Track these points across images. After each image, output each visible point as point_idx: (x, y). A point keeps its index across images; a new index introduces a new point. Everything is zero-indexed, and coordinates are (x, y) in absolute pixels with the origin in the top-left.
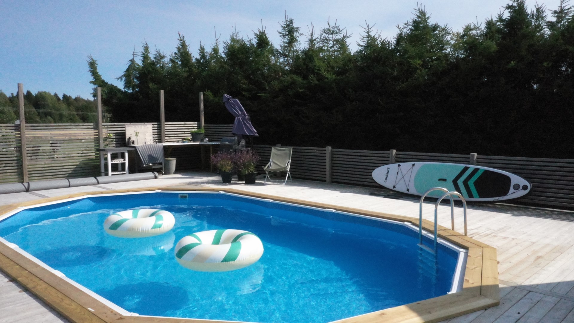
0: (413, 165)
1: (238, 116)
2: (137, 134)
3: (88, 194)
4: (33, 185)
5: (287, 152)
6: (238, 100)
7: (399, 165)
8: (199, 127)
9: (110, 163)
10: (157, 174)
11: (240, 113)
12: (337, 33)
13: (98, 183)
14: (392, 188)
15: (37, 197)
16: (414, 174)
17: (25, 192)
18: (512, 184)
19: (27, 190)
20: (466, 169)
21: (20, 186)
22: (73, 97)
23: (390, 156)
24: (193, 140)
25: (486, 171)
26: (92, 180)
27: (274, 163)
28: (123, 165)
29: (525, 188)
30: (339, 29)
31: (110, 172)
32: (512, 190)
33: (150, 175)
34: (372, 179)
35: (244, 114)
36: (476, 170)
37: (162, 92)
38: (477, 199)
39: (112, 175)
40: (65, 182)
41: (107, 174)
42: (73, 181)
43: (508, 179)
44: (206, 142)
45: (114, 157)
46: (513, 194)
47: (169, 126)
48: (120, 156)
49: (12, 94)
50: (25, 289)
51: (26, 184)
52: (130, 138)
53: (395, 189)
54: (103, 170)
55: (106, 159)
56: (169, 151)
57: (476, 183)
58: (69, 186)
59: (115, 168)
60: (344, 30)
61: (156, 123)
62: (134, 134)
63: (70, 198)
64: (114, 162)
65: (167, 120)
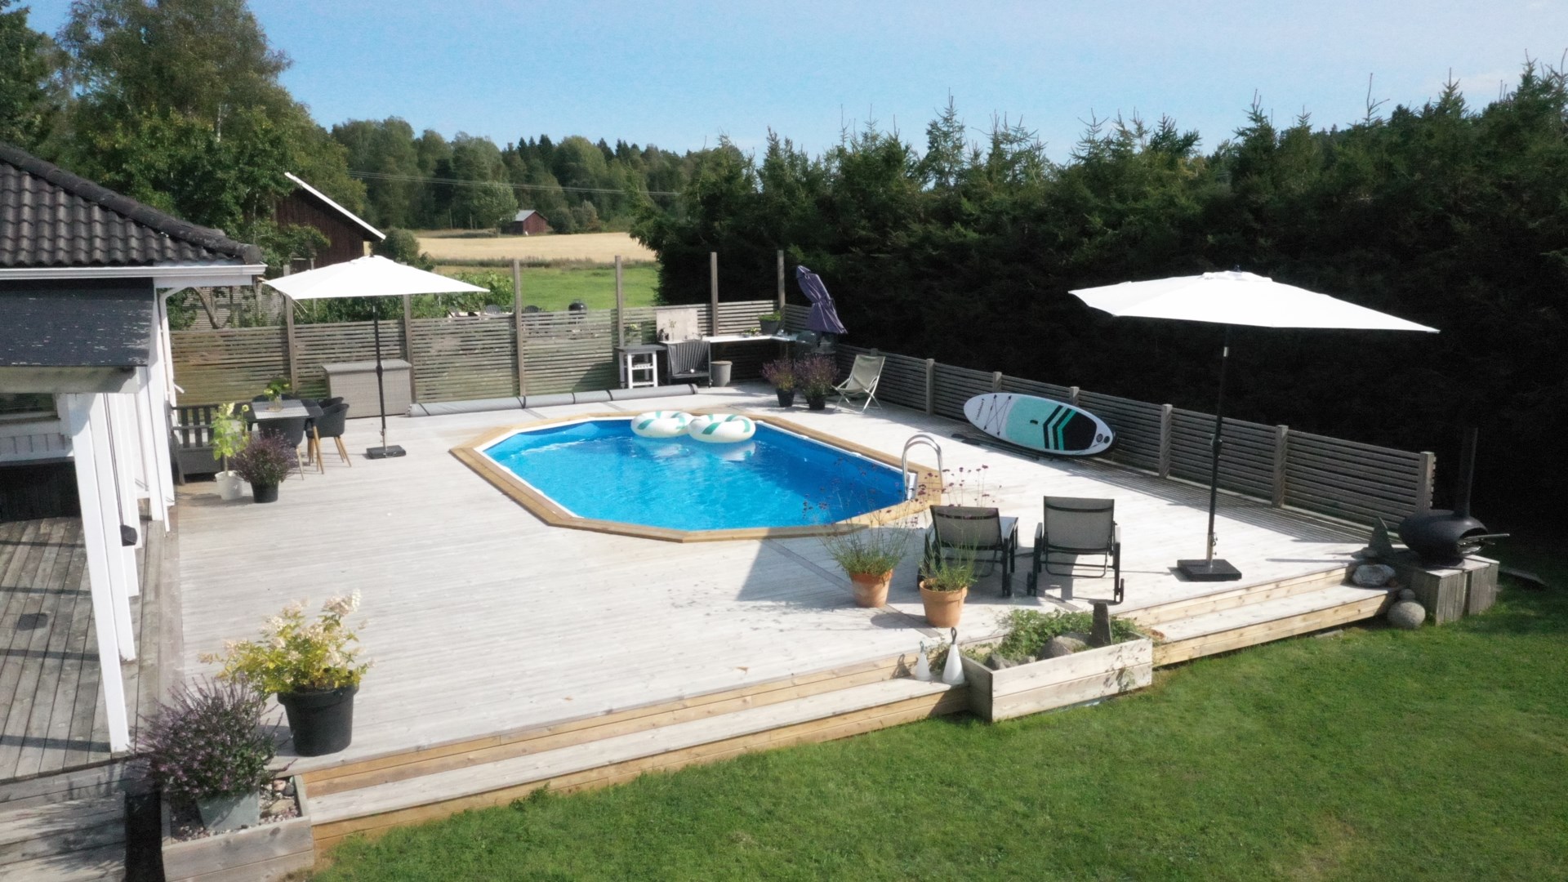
0: (1010, 398)
1: (816, 301)
2: (672, 325)
3: (592, 415)
4: (530, 400)
5: (877, 363)
6: (817, 276)
7: (995, 397)
8: (777, 307)
9: (631, 369)
10: (695, 386)
11: (820, 296)
12: (1021, 140)
13: (612, 399)
14: (982, 428)
15: (533, 417)
16: (1009, 409)
17: (519, 408)
18: (1098, 432)
19: (524, 406)
20: (1060, 407)
21: (514, 401)
22: (643, 148)
23: (993, 379)
24: (763, 332)
25: (1078, 415)
26: (603, 394)
27: (855, 380)
28: (651, 371)
29: (1107, 439)
30: (1026, 134)
31: (631, 384)
32: (1095, 442)
33: (685, 388)
34: (964, 415)
35: (826, 298)
36: (1069, 411)
37: (714, 255)
38: (1061, 451)
39: (635, 387)
40: (568, 397)
41: (627, 386)
42: (580, 396)
43: (1093, 426)
44: (782, 337)
45: (638, 359)
46: (1097, 447)
47: (725, 309)
48: (647, 360)
49: (510, 145)
50: (514, 499)
51: (522, 399)
52: (662, 331)
53: (986, 431)
54: (622, 379)
55: (626, 363)
56: (720, 351)
57: (1064, 430)
58: (574, 403)
59: (639, 376)
60: (1035, 135)
61: (704, 305)
62: (668, 325)
63: (569, 420)
64: (636, 368)
65: (721, 300)
